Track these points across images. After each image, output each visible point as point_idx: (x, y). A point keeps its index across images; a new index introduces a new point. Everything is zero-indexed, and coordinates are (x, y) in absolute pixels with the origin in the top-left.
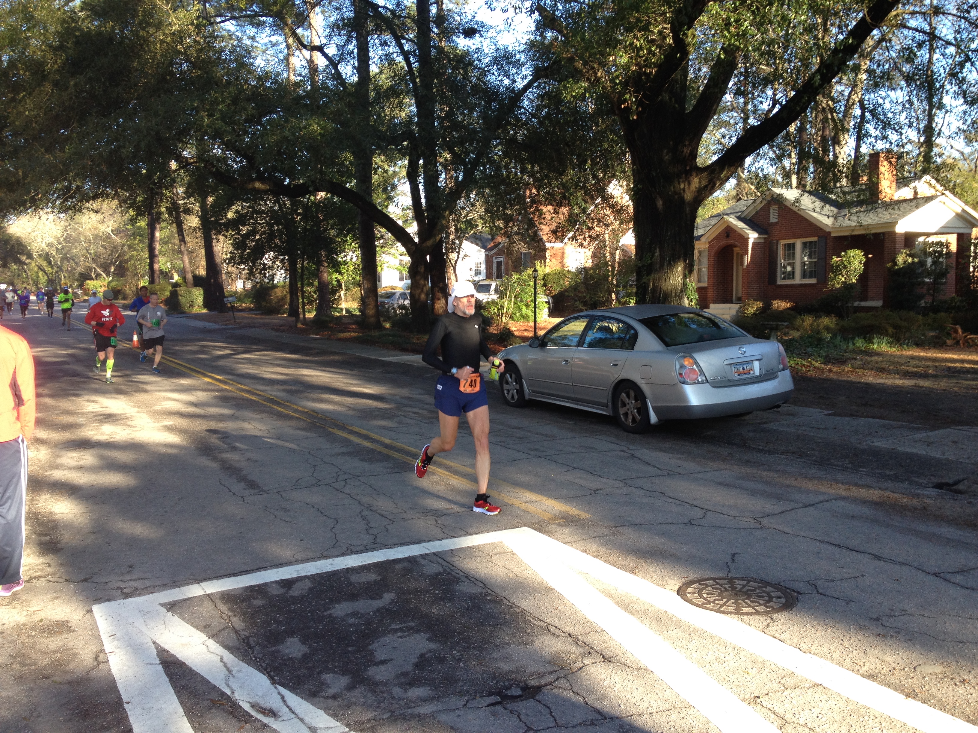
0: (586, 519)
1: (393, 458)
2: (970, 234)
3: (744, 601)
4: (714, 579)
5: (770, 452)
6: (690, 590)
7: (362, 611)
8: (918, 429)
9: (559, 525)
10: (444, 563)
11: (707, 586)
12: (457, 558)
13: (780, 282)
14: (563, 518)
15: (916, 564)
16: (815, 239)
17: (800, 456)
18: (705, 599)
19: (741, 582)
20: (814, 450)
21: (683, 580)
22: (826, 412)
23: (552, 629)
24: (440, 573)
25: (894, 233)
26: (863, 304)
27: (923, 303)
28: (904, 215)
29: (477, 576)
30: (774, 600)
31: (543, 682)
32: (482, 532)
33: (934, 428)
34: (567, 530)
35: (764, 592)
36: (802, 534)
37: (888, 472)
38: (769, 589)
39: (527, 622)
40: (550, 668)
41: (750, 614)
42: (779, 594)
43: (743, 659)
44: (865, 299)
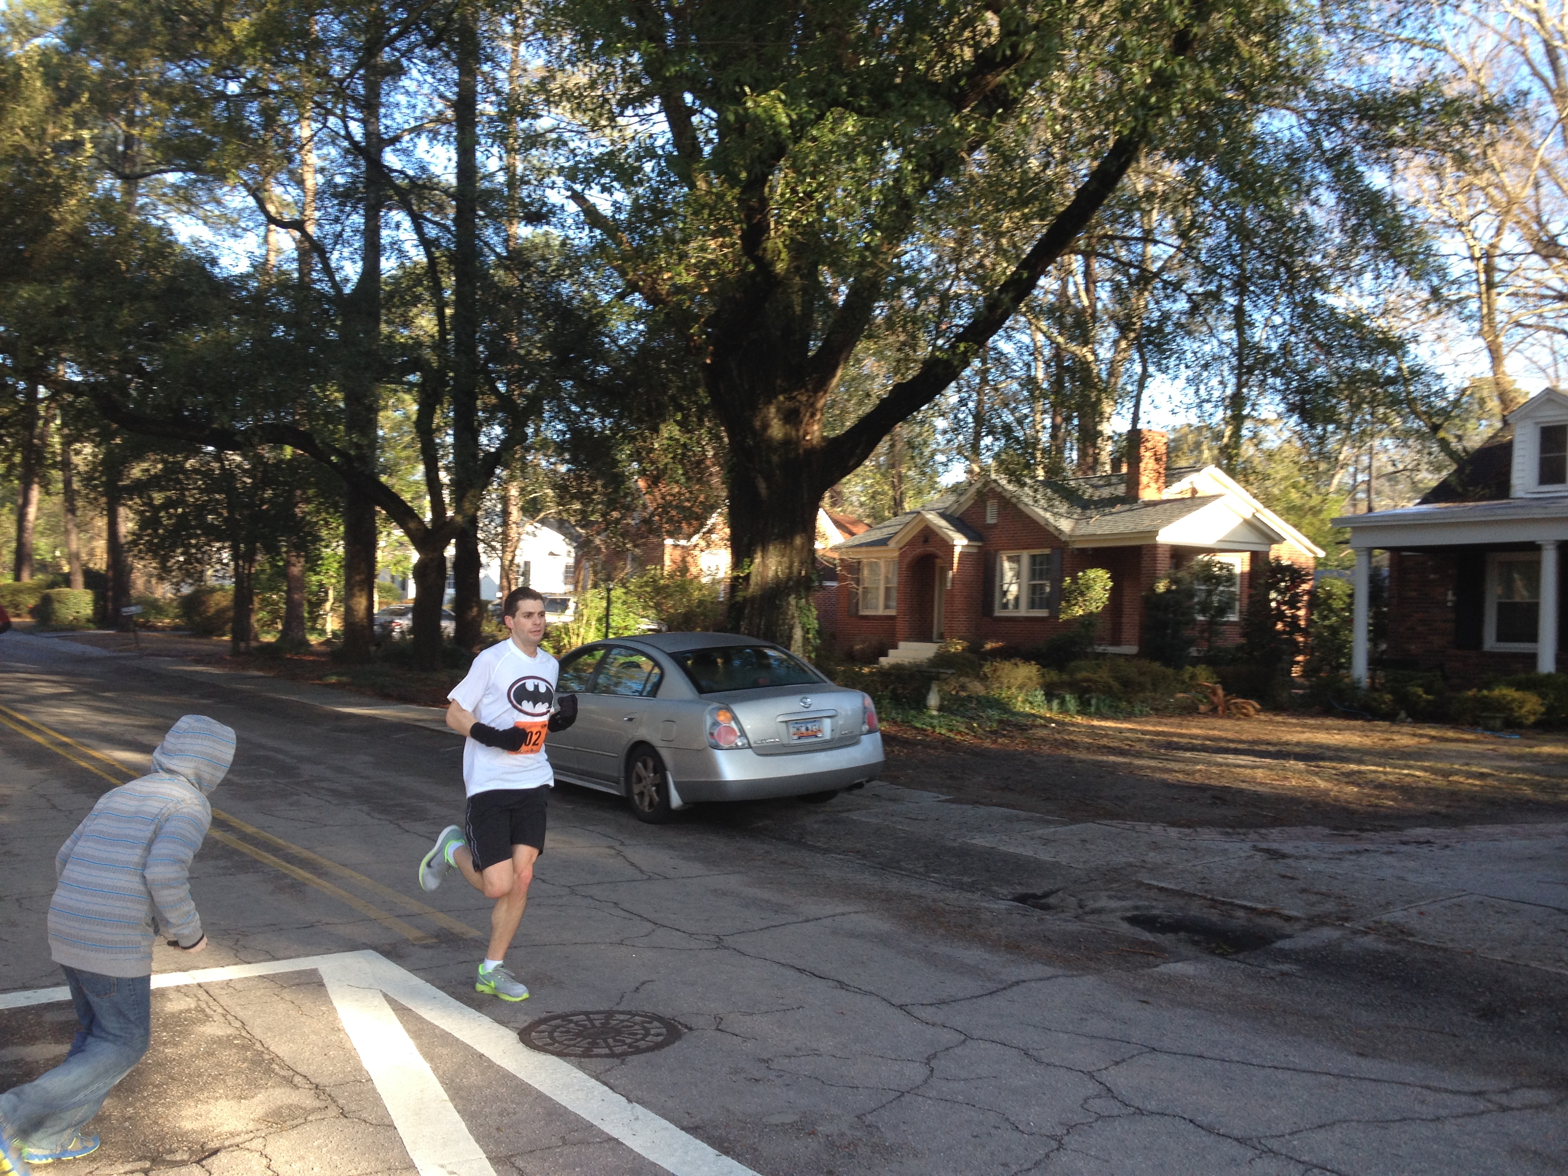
0: (472, 939)
1: (241, 854)
2: (1267, 553)
3: (605, 1041)
4: (587, 1014)
5: (826, 851)
6: (543, 1027)
7: (29, 1059)
8: (1049, 822)
9: (426, 947)
10: (205, 996)
11: (571, 1021)
12: (230, 990)
13: (998, 613)
14: (437, 936)
15: (884, 994)
16: (1047, 551)
17: (864, 857)
18: (551, 1037)
19: (622, 1017)
20: (887, 848)
21: (544, 1015)
22: (943, 797)
23: (297, 1079)
24: (189, 1011)
25: (1155, 547)
26: (1112, 649)
27: (1193, 652)
28: (1169, 521)
29: (241, 1014)
30: (649, 1038)
31: (227, 1143)
32: (298, 956)
33: (1074, 821)
34: (430, 952)
35: (644, 1028)
36: (768, 956)
37: (966, 879)
38: (656, 1024)
39: (269, 1071)
40: (251, 1127)
41: (597, 1056)
42: (664, 1031)
43: (538, 1110)
44: (1116, 642)
